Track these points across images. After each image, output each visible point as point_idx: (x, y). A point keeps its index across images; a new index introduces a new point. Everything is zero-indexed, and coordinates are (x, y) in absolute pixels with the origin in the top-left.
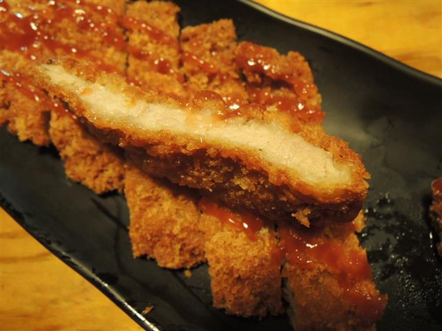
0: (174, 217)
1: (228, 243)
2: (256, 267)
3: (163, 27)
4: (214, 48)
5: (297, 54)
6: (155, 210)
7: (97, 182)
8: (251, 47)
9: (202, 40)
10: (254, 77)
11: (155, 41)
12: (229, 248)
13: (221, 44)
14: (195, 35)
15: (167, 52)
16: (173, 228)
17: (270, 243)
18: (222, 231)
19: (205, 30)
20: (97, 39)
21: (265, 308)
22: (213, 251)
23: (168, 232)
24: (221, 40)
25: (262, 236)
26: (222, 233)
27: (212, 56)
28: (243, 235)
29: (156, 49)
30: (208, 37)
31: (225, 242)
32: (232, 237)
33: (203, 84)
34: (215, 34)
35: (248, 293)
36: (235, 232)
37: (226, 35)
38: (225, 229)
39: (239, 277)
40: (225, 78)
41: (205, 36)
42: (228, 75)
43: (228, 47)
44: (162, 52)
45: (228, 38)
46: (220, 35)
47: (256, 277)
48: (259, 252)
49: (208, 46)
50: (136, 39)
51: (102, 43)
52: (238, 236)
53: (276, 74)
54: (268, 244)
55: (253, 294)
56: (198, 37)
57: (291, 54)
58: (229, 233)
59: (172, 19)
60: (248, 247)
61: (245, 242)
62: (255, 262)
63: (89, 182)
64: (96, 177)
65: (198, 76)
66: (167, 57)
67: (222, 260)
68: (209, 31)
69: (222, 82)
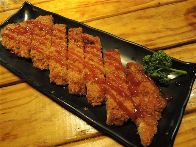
3: (62, 30)
6: (56, 70)
7: (42, 66)
11: (59, 33)
13: (78, 33)
16: (60, 74)
19: (75, 29)
42: (80, 40)
43: (80, 34)
45: (80, 32)
49: (75, 33)
50: (54, 32)
56: (73, 31)
59: (64, 28)
63: (39, 67)
66: (62, 36)
68: (76, 30)
69: (78, 42)
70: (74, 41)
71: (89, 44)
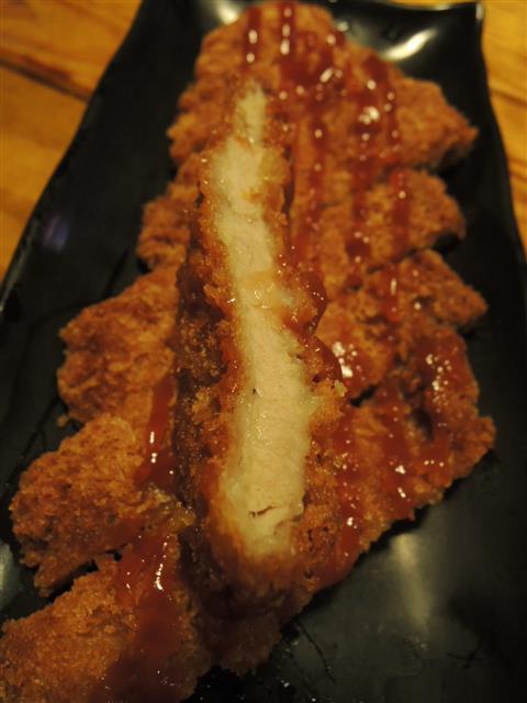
0: (134, 354)
1: (116, 444)
2: (93, 504)
3: (415, 221)
4: (426, 301)
5: (491, 427)
6: (133, 324)
8: (456, 349)
9: (429, 279)
10: (413, 377)
11: (389, 220)
12: (109, 450)
13: (437, 307)
14: (430, 267)
15: (382, 242)
16: (116, 361)
17: (143, 513)
18: (134, 428)
19: (447, 278)
20: (351, 152)
21: (39, 558)
22: (97, 428)
23: (108, 357)
24: (444, 305)
25: (150, 495)
26: (130, 429)
27: (413, 303)
28: (138, 461)
29: (379, 227)
30: (438, 286)
31: (117, 440)
32: (130, 447)
33: (363, 312)
34: (449, 293)
35: (50, 514)
36: (138, 447)
37: (458, 309)
38: (137, 431)
39: (70, 486)
40: (391, 338)
41: (438, 282)
42: (397, 342)
43: (440, 321)
44: (379, 237)
45: (455, 314)
46: (452, 301)
47: (78, 513)
48: (120, 499)
49: (425, 291)
50: (380, 195)
51: (350, 161)
52: (133, 454)
53: (436, 406)
54: (140, 510)
55: (51, 523)
56: (429, 273)
57: (489, 421)
58: (134, 439)
59: (437, 227)
60: (122, 477)
61: (127, 470)
62: (99, 500)
63: (146, 233)
64: (158, 239)
65: (371, 300)
66: (375, 247)
67: (87, 447)
68: (450, 283)
69: (382, 338)
70: (371, 312)
71: (408, 410)
